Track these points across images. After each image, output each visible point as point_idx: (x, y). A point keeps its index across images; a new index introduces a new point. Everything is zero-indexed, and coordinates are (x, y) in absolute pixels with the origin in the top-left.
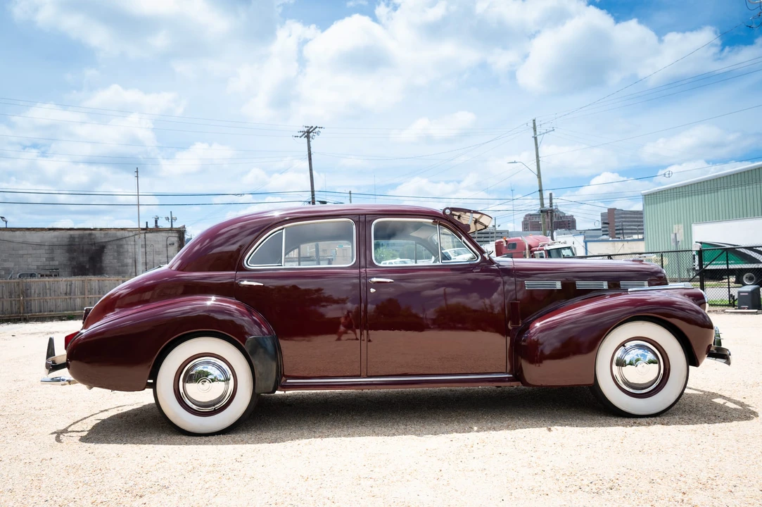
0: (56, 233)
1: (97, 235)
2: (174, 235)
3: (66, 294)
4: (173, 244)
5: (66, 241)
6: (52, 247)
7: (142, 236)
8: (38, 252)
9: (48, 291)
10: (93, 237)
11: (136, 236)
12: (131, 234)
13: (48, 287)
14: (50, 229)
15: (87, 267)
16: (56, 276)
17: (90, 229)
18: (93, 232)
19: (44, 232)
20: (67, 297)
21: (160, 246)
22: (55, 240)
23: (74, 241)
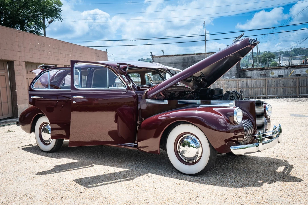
0: (177, 57)
1: (195, 57)
5: (181, 61)
6: (176, 64)
10: (194, 58)
18: (193, 55)
19: (172, 57)
22: (177, 61)
23: (185, 61)
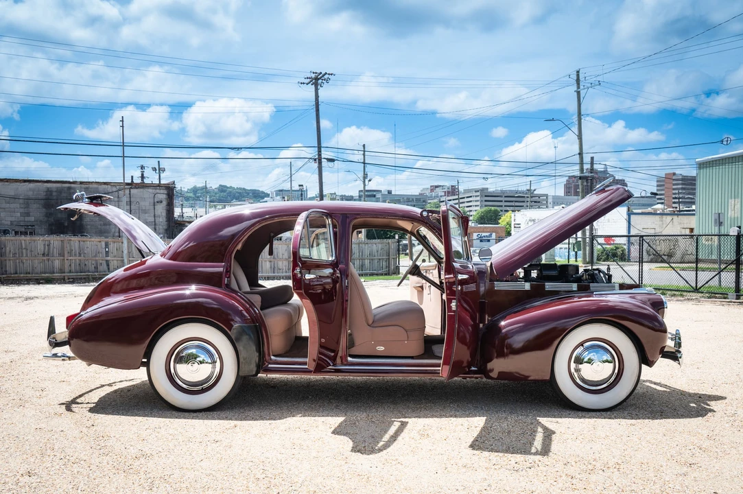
0: (32, 185)
2: (162, 191)
3: (44, 255)
4: (161, 202)
5: (43, 195)
6: (27, 201)
7: (127, 191)
8: (12, 206)
9: (24, 251)
11: (120, 192)
12: (114, 189)
13: (24, 247)
14: (25, 181)
15: (66, 224)
16: (31, 234)
17: (70, 183)
18: (72, 185)
20: (45, 258)
21: (147, 204)
22: (31, 193)
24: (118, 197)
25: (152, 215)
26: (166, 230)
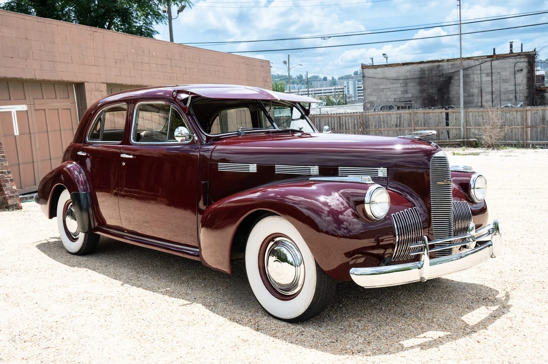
1: (445, 67)
2: (522, 60)
3: (396, 126)
4: (522, 70)
5: (417, 74)
6: (406, 81)
7: (489, 64)
8: (395, 86)
10: (441, 68)
11: (482, 65)
12: (477, 63)
14: (404, 64)
15: (436, 98)
16: (409, 108)
17: (438, 61)
18: (441, 63)
19: (399, 67)
21: (507, 73)
22: (408, 74)
23: (424, 74)
24: (481, 70)
25: (513, 84)
26: (527, 97)
